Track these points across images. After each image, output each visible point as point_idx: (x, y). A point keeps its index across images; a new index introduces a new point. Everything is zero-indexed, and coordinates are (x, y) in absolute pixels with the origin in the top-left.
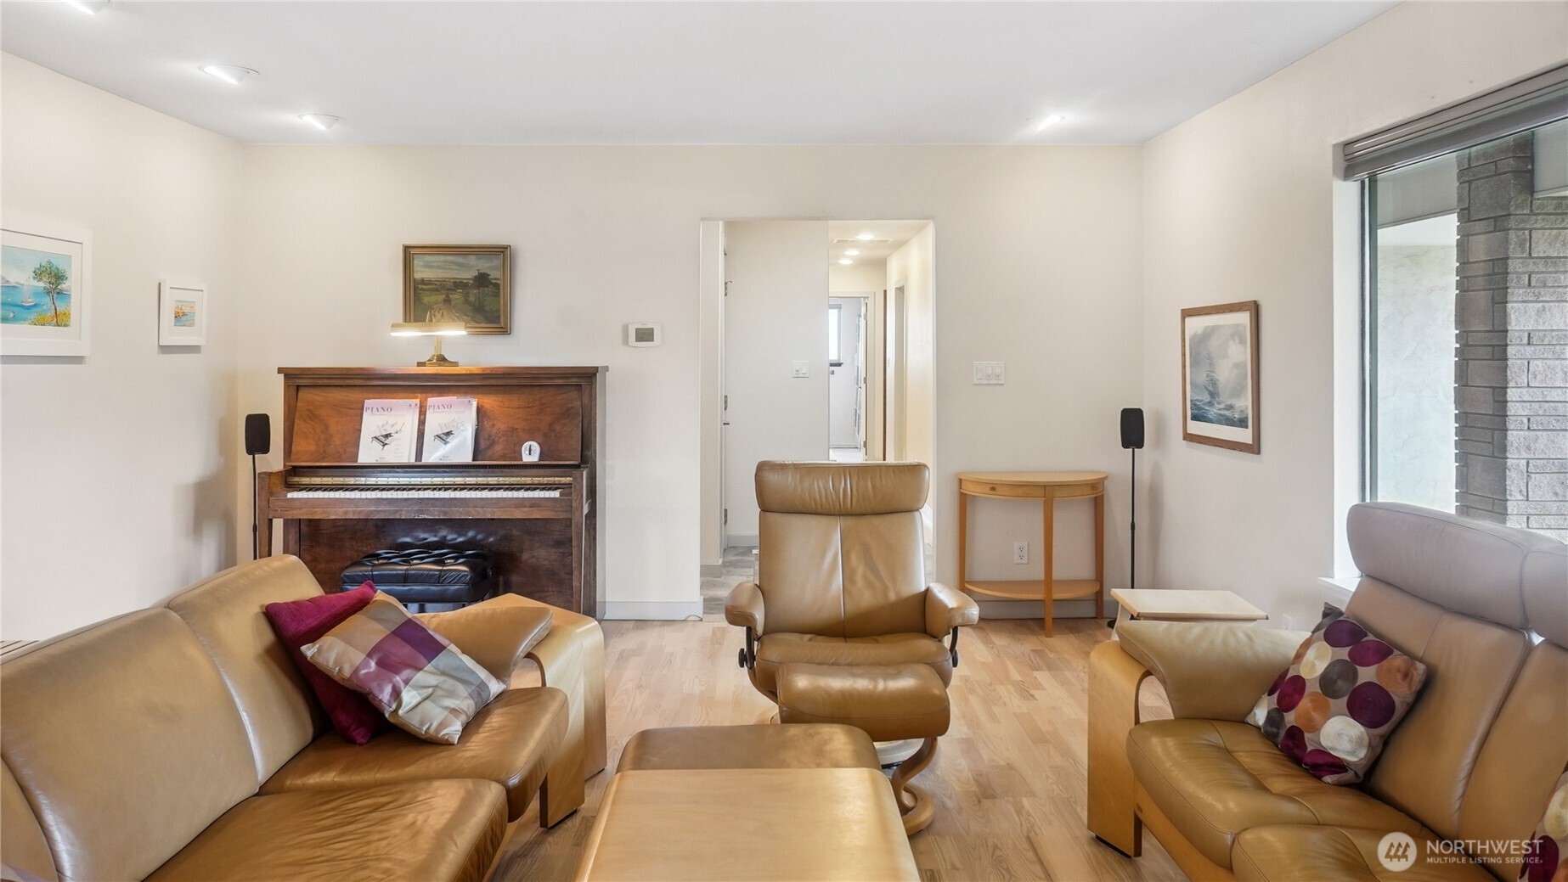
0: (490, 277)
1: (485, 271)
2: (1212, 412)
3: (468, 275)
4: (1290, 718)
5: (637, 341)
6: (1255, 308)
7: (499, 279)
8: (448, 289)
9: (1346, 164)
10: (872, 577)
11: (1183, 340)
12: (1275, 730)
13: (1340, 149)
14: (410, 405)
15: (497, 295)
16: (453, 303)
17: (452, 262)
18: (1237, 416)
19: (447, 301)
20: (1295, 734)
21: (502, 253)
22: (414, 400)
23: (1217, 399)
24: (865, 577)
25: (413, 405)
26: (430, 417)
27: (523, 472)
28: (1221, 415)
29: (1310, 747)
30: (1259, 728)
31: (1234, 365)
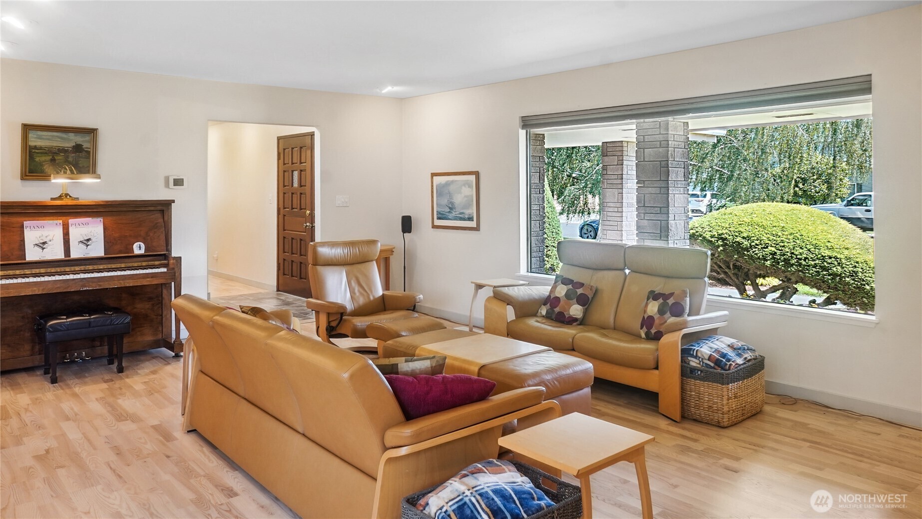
0: (83, 147)
1: (81, 143)
2: (450, 216)
3: (68, 145)
4: (557, 310)
5: (174, 185)
6: (477, 174)
7: (89, 148)
8: (54, 153)
9: (522, 124)
10: (362, 291)
11: (432, 186)
12: (550, 315)
13: (521, 118)
14: (57, 224)
15: (89, 158)
16: (57, 162)
17: (57, 137)
18: (466, 216)
19: (53, 160)
20: (561, 314)
21: (92, 132)
22: (58, 221)
23: (454, 210)
24: (359, 291)
25: (58, 224)
26: (72, 231)
27: (135, 259)
28: (457, 217)
29: (567, 316)
30: (543, 316)
31: (465, 196)
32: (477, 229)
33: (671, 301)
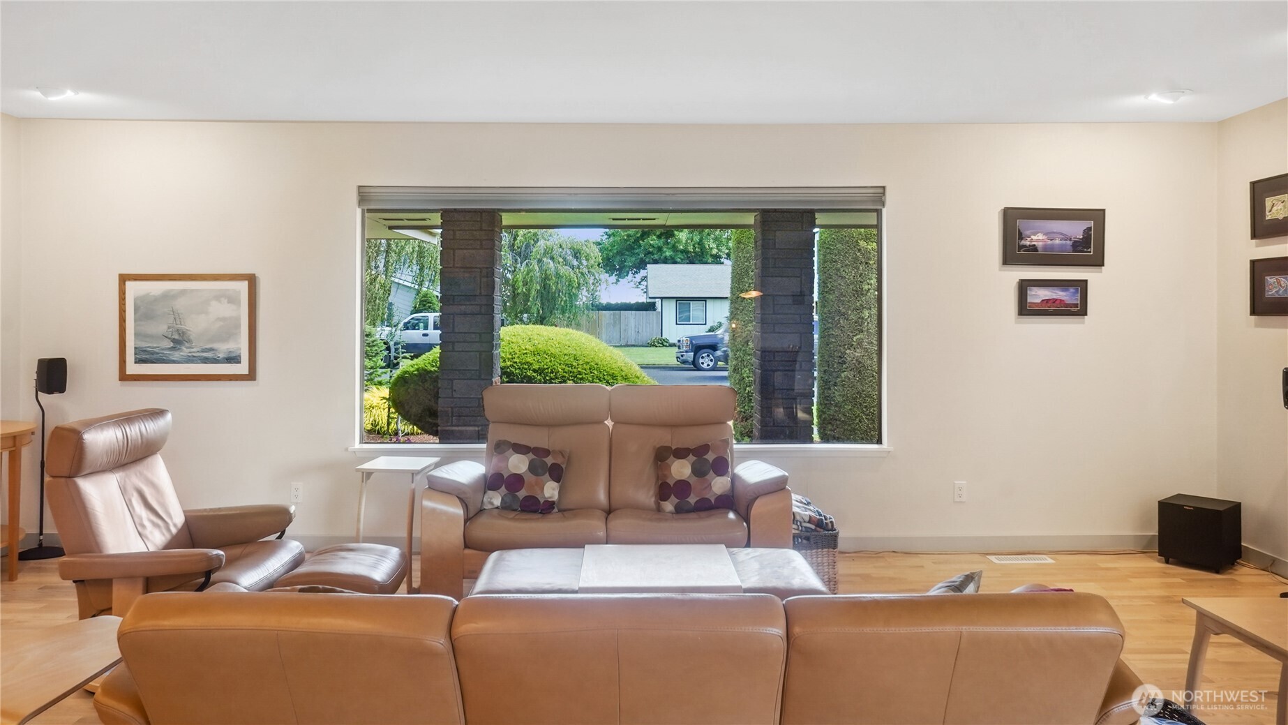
4: (522, 494)
9: (360, 198)
10: (155, 519)
11: (122, 299)
12: (510, 505)
20: (531, 500)
23: (187, 345)
24: (149, 519)
29: (542, 501)
30: (497, 508)
31: (219, 319)
32: (251, 376)
33: (710, 457)
